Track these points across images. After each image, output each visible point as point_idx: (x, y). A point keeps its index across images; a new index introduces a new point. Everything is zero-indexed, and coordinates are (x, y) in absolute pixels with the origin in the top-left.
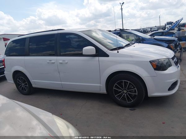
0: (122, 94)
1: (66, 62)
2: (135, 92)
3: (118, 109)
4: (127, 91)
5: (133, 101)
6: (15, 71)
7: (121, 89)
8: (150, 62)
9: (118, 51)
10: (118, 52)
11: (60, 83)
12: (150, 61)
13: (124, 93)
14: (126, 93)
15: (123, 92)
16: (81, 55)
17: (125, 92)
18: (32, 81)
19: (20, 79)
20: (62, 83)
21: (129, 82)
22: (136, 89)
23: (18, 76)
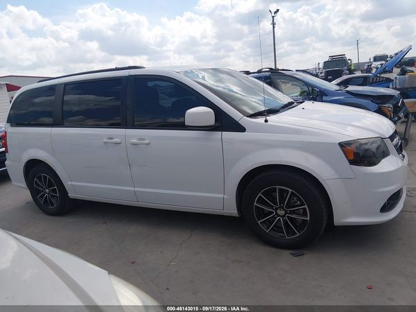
0: (274, 218)
1: (147, 141)
2: (305, 214)
3: (264, 251)
4: (286, 211)
5: (298, 234)
6: (30, 160)
7: (272, 207)
8: (341, 145)
9: (267, 118)
10: (266, 121)
11: (133, 189)
12: (339, 143)
13: (278, 216)
14: (283, 217)
15: (276, 213)
16: (182, 126)
17: (281, 212)
18: (68, 184)
19: (40, 178)
20: (136, 189)
21: (290, 190)
22: (306, 207)
23: (37, 172)
